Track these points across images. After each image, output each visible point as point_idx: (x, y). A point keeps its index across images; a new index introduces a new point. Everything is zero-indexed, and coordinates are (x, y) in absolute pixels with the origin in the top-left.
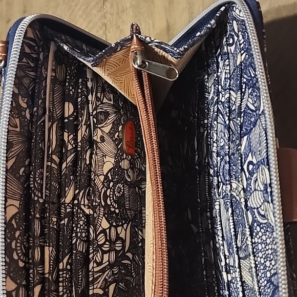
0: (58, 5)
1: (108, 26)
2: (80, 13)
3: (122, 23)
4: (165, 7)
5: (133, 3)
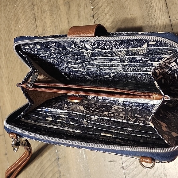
0: (7, 5)
1: (37, 19)
2: (20, 11)
3: (44, 18)
4: (66, 12)
5: (49, 8)
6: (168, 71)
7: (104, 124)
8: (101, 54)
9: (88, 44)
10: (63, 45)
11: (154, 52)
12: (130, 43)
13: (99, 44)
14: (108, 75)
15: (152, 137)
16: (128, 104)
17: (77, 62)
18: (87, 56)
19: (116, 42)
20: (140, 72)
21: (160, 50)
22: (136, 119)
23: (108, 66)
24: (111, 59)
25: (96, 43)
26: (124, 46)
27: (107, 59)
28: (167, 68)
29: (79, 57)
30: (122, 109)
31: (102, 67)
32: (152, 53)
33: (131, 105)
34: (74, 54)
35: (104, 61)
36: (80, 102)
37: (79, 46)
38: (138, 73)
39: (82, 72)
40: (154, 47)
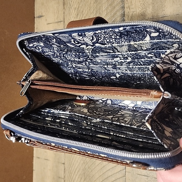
6: (176, 69)
7: (104, 126)
8: (102, 50)
9: (87, 38)
10: (64, 41)
11: (159, 47)
12: (130, 36)
13: (98, 38)
14: (114, 76)
15: (154, 142)
16: (138, 110)
17: (79, 60)
18: (88, 53)
19: (115, 35)
20: (147, 72)
21: (164, 43)
22: (141, 124)
23: (112, 65)
24: (113, 56)
25: (95, 37)
26: (124, 40)
27: (109, 56)
28: (173, 65)
29: (81, 54)
30: (130, 114)
31: (106, 66)
32: (156, 48)
33: (141, 111)
34: (75, 51)
35: (106, 59)
36: (86, 106)
37: (78, 40)
38: (145, 72)
39: (87, 72)
40: (157, 40)
